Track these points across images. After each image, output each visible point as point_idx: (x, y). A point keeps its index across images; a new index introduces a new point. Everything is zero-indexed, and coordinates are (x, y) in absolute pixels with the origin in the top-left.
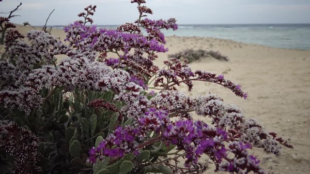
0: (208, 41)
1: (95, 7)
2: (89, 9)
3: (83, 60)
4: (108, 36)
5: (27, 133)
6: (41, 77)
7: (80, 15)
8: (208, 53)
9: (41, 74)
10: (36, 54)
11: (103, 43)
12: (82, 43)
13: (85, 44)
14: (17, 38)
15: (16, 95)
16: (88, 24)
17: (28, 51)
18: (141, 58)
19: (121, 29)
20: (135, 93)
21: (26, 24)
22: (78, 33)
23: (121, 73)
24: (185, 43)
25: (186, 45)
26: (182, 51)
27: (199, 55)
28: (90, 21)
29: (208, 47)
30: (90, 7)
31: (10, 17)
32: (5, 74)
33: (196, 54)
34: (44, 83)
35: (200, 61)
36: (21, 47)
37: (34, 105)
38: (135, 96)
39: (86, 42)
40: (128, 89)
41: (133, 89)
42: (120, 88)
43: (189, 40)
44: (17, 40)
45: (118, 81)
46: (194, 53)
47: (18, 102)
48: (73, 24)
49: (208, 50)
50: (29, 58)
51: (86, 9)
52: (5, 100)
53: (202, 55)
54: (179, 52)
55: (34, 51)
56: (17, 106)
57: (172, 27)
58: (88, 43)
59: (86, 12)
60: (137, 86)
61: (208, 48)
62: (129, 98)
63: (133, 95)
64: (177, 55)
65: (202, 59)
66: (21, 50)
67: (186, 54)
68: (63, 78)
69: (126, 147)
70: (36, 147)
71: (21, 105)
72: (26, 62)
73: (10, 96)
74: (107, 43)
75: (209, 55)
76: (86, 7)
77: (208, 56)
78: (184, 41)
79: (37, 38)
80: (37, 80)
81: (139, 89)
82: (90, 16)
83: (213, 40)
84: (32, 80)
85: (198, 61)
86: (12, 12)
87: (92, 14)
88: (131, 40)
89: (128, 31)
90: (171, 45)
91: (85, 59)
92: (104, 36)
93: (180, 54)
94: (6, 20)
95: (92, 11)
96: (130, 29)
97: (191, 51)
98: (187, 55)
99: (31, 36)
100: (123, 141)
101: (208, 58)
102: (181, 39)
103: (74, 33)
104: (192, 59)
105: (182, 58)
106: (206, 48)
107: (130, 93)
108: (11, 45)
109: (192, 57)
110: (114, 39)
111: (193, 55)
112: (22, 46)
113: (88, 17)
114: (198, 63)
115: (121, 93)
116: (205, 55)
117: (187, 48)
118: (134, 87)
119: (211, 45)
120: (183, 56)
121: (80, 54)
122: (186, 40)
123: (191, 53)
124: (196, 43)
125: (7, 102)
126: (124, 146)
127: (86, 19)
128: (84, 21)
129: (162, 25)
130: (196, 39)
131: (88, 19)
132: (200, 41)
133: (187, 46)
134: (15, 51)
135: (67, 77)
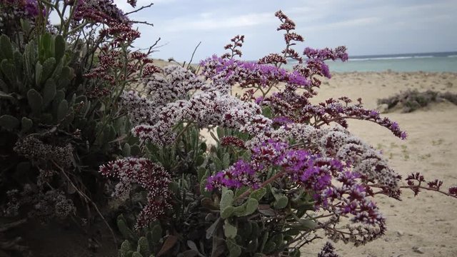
0: (444, 78)
1: (243, 37)
2: (237, 40)
3: (215, 94)
4: (244, 69)
5: (159, 169)
6: (173, 111)
7: (227, 48)
8: (442, 97)
9: (173, 108)
10: (172, 89)
11: (237, 76)
12: (216, 77)
13: (219, 78)
14: (152, 73)
15: (150, 130)
16: (237, 57)
17: (165, 87)
18: (293, 95)
19: (263, 61)
20: (260, 125)
21: (170, 60)
22: (214, 67)
23: (250, 106)
24: (408, 82)
25: (407, 85)
26: (399, 93)
27: (428, 99)
28: (239, 53)
29: (444, 86)
30: (238, 37)
31: (149, 53)
32: (143, 110)
33: (422, 99)
34: (175, 117)
35: (429, 109)
36: (158, 83)
37: (167, 140)
38: (261, 128)
39: (220, 75)
40: (255, 121)
41: (260, 121)
42: (246, 120)
43: (413, 76)
44: (154, 74)
45: (245, 113)
46: (418, 96)
47: (152, 136)
48: (211, 57)
49: (443, 92)
50: (165, 94)
51: (233, 40)
52: (140, 133)
53: (433, 99)
54: (394, 96)
55: (171, 87)
56: (151, 140)
57: (340, 57)
58: (222, 76)
59: (233, 43)
60: (264, 119)
61: (444, 89)
62: (254, 129)
63: (258, 126)
64: (391, 100)
65: (432, 105)
66: (158, 85)
67: (406, 98)
68: (193, 111)
69: (245, 179)
70: (167, 183)
71: (154, 139)
72: (162, 97)
73: (145, 130)
74: (242, 76)
75: (444, 100)
76: (233, 38)
77: (442, 101)
78: (404, 78)
79: (172, 73)
80: (169, 114)
81: (266, 121)
82: (238, 48)
83: (453, 76)
84: (165, 114)
85: (425, 108)
86: (151, 48)
87: (240, 45)
88: (269, 72)
89: (270, 63)
90: (384, 86)
91: (218, 93)
92: (240, 69)
93: (397, 98)
94: (144, 55)
95: (240, 42)
96: (274, 60)
97: (414, 93)
98: (408, 99)
99: (168, 71)
100: (243, 174)
101: (442, 104)
102: (400, 75)
103: (210, 67)
104: (415, 106)
105: (399, 104)
106: (440, 89)
107: (255, 124)
108: (149, 80)
109: (416, 102)
110: (250, 72)
111: (417, 100)
112: (159, 81)
113: (235, 49)
114: (426, 111)
115: (246, 125)
116: (437, 98)
117: (409, 89)
118: (261, 120)
119: (450, 85)
120: (401, 101)
121: (213, 88)
122: (409, 77)
123: (414, 96)
124: (425, 81)
125: (142, 136)
126: (243, 178)
127: (233, 51)
128: (231, 54)
129: (327, 55)
130: (424, 75)
131: (236, 51)
132: (432, 78)
133: (409, 87)
134: (152, 86)
135: (196, 110)
